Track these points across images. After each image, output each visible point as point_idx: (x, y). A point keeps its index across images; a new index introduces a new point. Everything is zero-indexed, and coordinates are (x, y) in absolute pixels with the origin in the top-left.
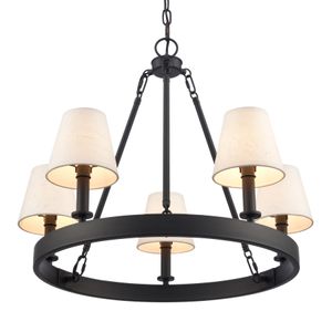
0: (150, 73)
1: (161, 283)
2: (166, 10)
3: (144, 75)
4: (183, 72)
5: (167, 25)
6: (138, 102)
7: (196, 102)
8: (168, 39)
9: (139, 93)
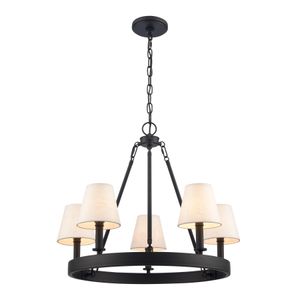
0: (139, 144)
1: (145, 272)
2: (149, 103)
3: (135, 146)
4: (160, 144)
5: (150, 113)
6: (131, 163)
7: (168, 163)
8: (150, 123)
9: (132, 157)
